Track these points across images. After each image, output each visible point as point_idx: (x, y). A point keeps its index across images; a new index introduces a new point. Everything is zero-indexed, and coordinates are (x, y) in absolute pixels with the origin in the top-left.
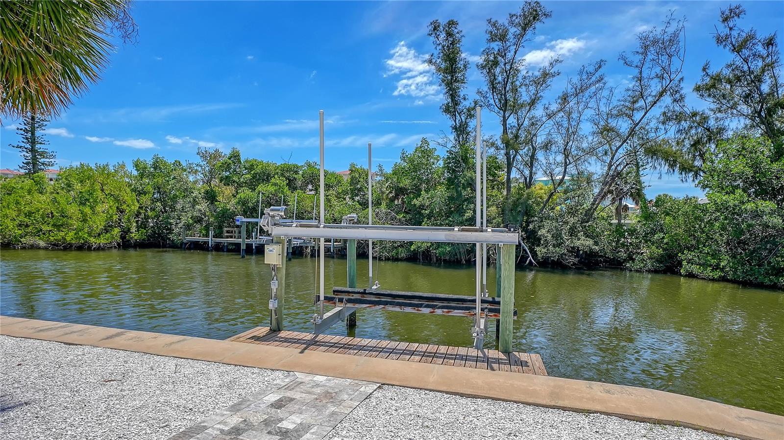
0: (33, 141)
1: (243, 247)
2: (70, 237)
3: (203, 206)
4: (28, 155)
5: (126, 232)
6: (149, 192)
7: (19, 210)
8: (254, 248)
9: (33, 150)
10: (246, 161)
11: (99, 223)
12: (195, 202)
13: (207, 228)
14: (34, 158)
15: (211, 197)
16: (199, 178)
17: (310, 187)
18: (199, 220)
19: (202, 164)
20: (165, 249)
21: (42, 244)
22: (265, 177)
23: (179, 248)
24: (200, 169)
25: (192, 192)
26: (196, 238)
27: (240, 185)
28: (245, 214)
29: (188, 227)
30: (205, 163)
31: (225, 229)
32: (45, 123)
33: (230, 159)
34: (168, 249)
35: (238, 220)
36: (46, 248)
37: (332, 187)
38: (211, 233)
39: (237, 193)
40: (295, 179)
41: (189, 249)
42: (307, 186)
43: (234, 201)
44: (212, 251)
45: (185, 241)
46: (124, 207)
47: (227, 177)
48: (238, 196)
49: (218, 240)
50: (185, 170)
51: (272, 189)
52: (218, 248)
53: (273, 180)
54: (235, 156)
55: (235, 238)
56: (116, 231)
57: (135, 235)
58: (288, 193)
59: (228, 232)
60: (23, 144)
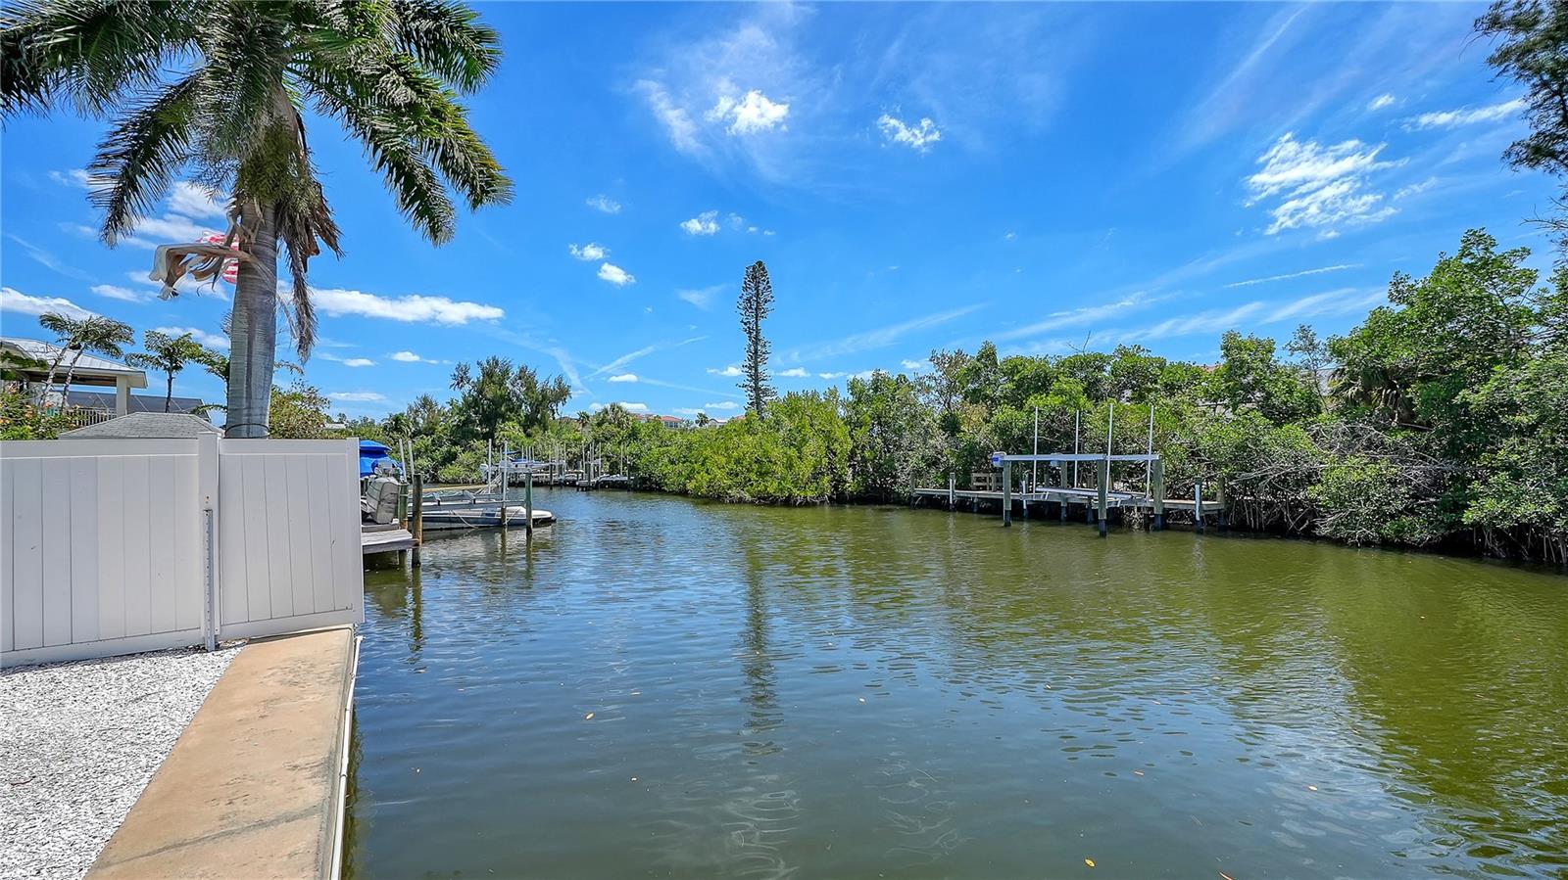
0: (756, 378)
1: (1007, 507)
2: (772, 487)
3: (939, 440)
4: (752, 394)
5: (838, 481)
6: (866, 424)
7: (729, 456)
8: (1025, 507)
9: (756, 389)
10: (1006, 361)
11: (805, 470)
12: (927, 434)
13: (945, 475)
14: (758, 398)
15: (951, 425)
16: (932, 397)
17: (1128, 393)
18: (933, 463)
19: (937, 375)
20: (888, 507)
21: (748, 497)
22: (1041, 383)
23: (905, 504)
24: (933, 383)
25: (923, 420)
26: (931, 490)
27: (995, 402)
28: (1006, 448)
29: (918, 473)
30: (941, 373)
31: (975, 475)
32: (767, 356)
33: (978, 360)
34: (892, 507)
35: (997, 459)
36: (752, 502)
37: (1180, 388)
38: (952, 482)
39: (991, 415)
40: (1098, 380)
41: (921, 506)
42: (1121, 391)
43: (986, 428)
44: (954, 511)
45: (914, 495)
46: (836, 445)
47: (975, 390)
48: (994, 419)
49: (963, 493)
50: (913, 388)
51: (1055, 401)
52: (963, 506)
53: (1056, 386)
54: (988, 355)
55: (990, 489)
56: (826, 480)
57: (851, 485)
58: (1089, 405)
59: (978, 480)
60: (747, 383)
